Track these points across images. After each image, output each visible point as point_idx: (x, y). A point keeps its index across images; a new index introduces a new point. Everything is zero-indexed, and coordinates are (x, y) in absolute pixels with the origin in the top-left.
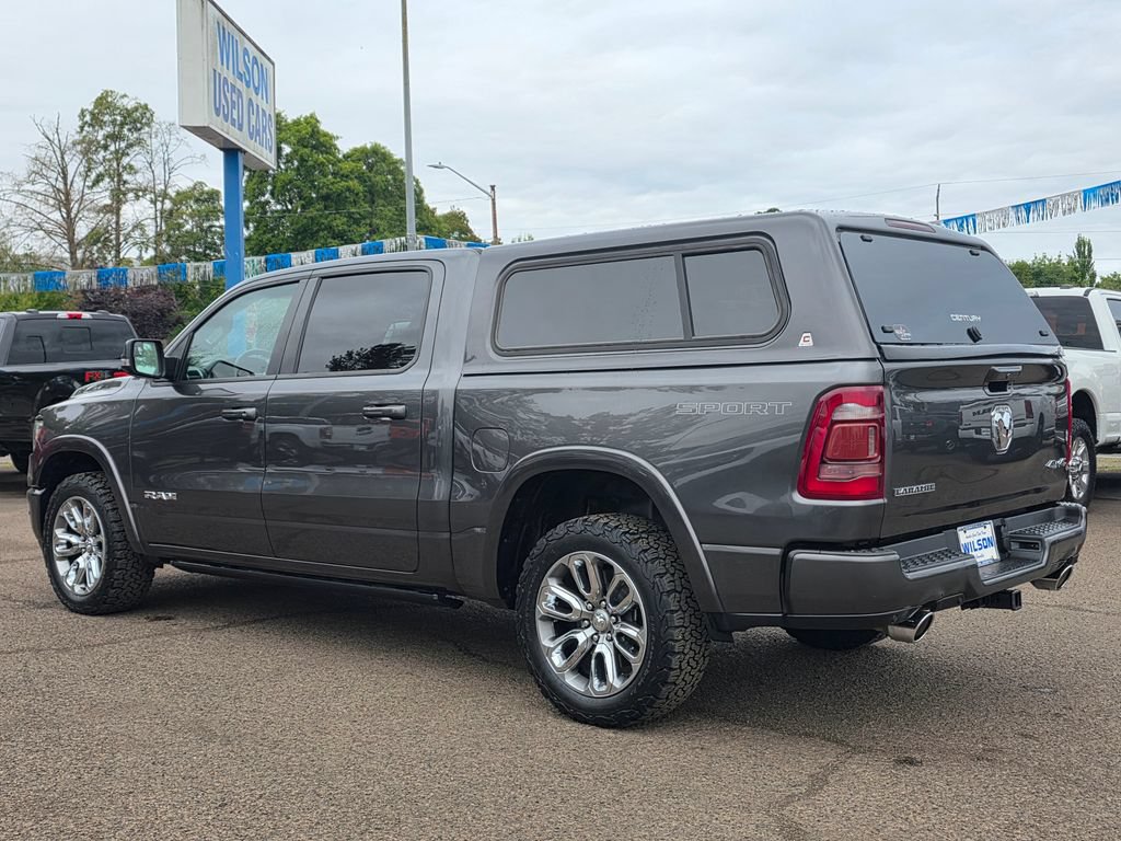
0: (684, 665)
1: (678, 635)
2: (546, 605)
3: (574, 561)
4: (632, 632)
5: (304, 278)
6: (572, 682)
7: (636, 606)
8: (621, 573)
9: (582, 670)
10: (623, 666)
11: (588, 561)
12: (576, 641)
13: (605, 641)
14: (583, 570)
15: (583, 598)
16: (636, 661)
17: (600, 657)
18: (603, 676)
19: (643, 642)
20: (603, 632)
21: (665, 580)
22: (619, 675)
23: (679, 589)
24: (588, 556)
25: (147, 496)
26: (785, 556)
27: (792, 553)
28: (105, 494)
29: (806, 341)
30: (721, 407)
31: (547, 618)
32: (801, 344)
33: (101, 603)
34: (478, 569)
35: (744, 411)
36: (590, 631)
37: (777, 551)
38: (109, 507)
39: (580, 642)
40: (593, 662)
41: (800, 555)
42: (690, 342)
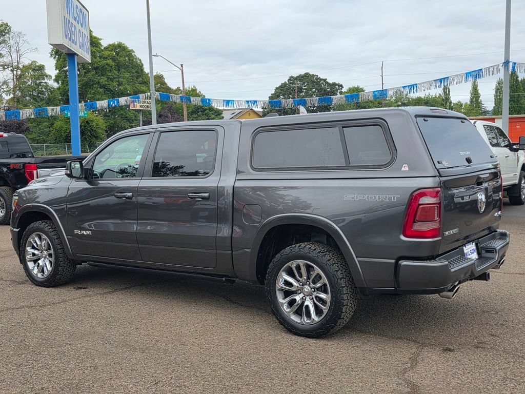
0: (347, 310)
1: (345, 297)
2: (280, 284)
3: (293, 264)
4: (323, 296)
5: (152, 132)
6: (295, 318)
7: (325, 285)
8: (317, 270)
9: (298, 312)
10: (318, 311)
11: (301, 265)
12: (295, 300)
13: (309, 300)
14: (298, 268)
15: (298, 281)
16: (325, 309)
17: (307, 307)
18: (308, 315)
19: (329, 301)
20: (308, 296)
21: (339, 272)
22: (316, 315)
23: (345, 277)
24: (301, 262)
25: (76, 233)
26: (397, 263)
27: (400, 262)
28: (53, 231)
29: (405, 168)
30: (366, 197)
31: (281, 290)
32: (403, 169)
33: (52, 282)
34: (247, 267)
35: (377, 199)
36: (302, 295)
37: (393, 261)
38: (55, 237)
39: (297, 300)
40: (304, 309)
41: (404, 263)
42: (348, 167)
